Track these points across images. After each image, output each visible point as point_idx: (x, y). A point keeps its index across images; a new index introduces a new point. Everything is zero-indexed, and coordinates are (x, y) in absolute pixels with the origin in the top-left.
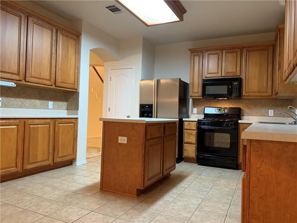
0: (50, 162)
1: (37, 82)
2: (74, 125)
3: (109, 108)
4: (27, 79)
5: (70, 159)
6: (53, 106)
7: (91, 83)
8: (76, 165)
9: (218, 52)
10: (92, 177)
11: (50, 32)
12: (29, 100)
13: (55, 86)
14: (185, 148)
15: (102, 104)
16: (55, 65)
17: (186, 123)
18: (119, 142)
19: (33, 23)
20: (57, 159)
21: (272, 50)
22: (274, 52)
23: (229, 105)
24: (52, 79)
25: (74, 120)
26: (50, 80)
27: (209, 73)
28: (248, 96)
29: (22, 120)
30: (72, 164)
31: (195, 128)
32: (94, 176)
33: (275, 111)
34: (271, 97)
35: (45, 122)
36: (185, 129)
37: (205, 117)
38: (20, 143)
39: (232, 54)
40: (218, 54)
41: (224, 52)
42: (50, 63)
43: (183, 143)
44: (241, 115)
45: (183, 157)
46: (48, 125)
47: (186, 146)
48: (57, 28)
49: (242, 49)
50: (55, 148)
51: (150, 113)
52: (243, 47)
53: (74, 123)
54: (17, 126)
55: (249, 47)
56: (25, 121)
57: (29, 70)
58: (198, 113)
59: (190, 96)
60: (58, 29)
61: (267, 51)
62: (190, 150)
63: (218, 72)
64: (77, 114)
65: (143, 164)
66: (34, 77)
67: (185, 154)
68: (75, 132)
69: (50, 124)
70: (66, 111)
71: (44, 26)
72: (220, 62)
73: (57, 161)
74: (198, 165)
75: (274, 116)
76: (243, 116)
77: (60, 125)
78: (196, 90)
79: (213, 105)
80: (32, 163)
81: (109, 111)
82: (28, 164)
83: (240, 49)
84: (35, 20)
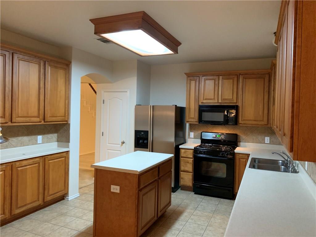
0: (40, 202)
1: (25, 121)
2: (65, 159)
3: (103, 132)
4: (14, 120)
5: (62, 194)
6: (42, 140)
7: (84, 97)
8: (68, 200)
9: (215, 77)
10: (85, 218)
11: (37, 66)
12: (16, 138)
13: (44, 122)
14: (181, 177)
15: (95, 117)
16: (44, 100)
17: (182, 151)
18: (111, 191)
19: (19, 60)
20: (48, 198)
21: (268, 79)
22: (270, 81)
23: (226, 131)
24: (40, 115)
25: (65, 154)
26: (38, 117)
27: (206, 99)
28: (245, 124)
29: (9, 164)
30: (64, 199)
31: (191, 156)
32: (87, 216)
33: (271, 138)
34: (267, 126)
35: (33, 162)
36: (182, 157)
37: (202, 142)
38: (8, 189)
39: (229, 80)
40: (214, 80)
41: (221, 77)
42: (38, 99)
43: (180, 171)
44: (238, 141)
45: (180, 185)
46: (37, 165)
47: (182, 175)
48: (44, 60)
49: (239, 75)
50: (45, 186)
51: (146, 140)
52: (240, 74)
53: (65, 157)
54: (4, 171)
55: (246, 74)
56: (12, 165)
57: (16, 110)
58: (195, 138)
59: (187, 122)
60: (46, 62)
61: (263, 79)
62: (187, 178)
63: (214, 99)
64: (68, 147)
65: (136, 215)
66: (21, 117)
67: (182, 182)
68: (67, 165)
69: (39, 163)
70: (57, 143)
71: (31, 61)
72: (216, 88)
73: (48, 200)
74: (195, 194)
75: (270, 144)
76: (240, 142)
77: (50, 161)
78: (192, 115)
79: (210, 130)
80: (20, 207)
81: (103, 135)
82: (16, 209)
83: (236, 76)
84: (21, 56)
